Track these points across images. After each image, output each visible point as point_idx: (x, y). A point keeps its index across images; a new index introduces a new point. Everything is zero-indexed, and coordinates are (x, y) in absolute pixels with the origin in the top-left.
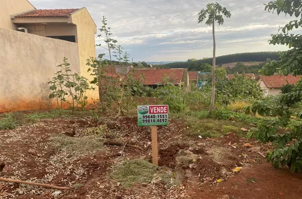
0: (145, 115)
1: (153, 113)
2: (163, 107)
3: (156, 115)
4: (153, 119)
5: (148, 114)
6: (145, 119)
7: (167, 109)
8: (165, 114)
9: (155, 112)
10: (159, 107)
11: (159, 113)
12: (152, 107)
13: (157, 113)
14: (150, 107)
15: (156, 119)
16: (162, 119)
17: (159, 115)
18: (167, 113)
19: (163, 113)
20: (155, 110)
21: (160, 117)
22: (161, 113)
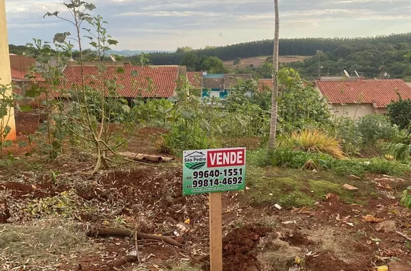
0: (198, 171)
1: (215, 165)
2: (236, 151)
3: (221, 169)
4: (214, 178)
5: (204, 169)
6: (198, 179)
7: (243, 155)
8: (238, 167)
9: (218, 163)
10: (226, 152)
11: (226, 165)
12: (213, 153)
13: (222, 165)
14: (209, 153)
15: (221, 178)
16: (233, 177)
17: (227, 168)
18: (242, 164)
19: (236, 164)
20: (218, 158)
21: (228, 173)
22: (230, 165)
